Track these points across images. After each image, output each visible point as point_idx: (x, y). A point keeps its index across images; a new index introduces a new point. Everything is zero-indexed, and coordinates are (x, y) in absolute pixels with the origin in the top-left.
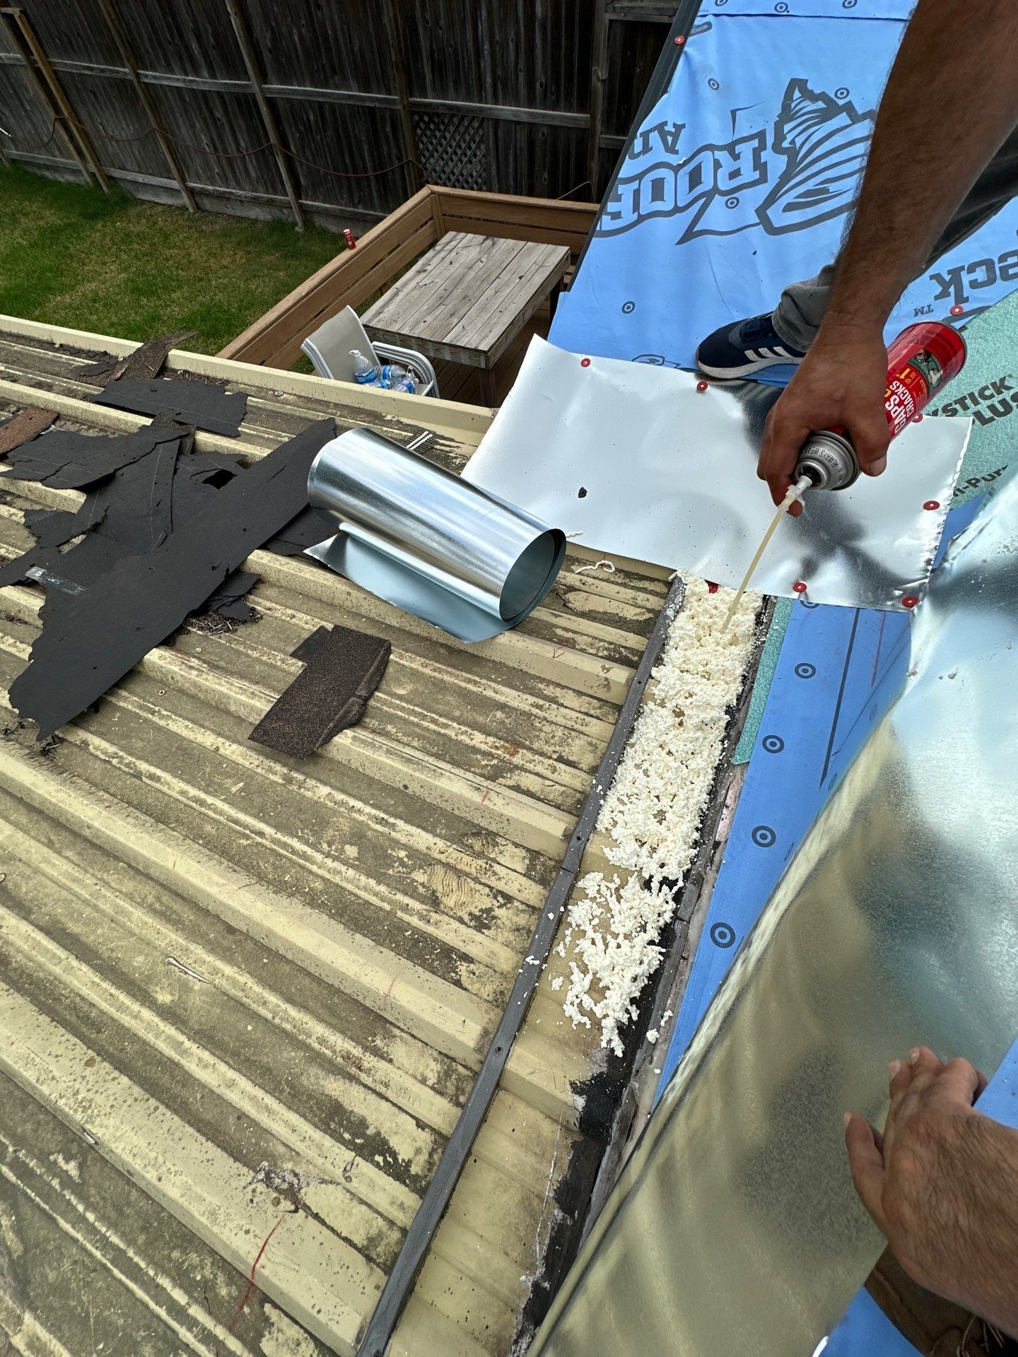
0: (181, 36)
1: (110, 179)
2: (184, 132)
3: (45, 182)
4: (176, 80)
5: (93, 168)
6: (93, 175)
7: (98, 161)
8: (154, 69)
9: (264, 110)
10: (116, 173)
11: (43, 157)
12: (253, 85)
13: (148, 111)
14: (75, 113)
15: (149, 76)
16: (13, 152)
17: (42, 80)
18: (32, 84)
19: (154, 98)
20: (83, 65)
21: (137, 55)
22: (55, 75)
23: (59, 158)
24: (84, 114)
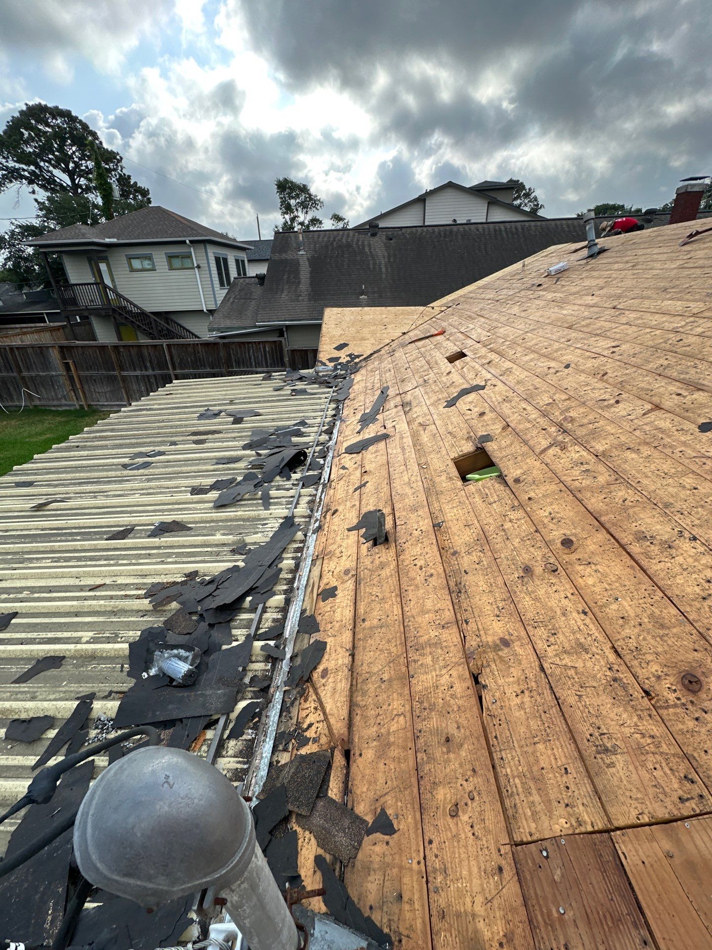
0: (143, 362)
1: (89, 406)
2: (135, 387)
3: (52, 411)
4: (138, 373)
5: (83, 403)
6: (81, 406)
7: (87, 401)
8: (127, 371)
10: (92, 403)
11: (55, 403)
12: (171, 372)
13: (121, 382)
14: (82, 387)
15: (125, 373)
16: (37, 403)
17: (71, 378)
18: (64, 380)
19: (124, 379)
20: (94, 373)
21: (122, 368)
22: (79, 377)
23: (64, 402)
24: (86, 387)
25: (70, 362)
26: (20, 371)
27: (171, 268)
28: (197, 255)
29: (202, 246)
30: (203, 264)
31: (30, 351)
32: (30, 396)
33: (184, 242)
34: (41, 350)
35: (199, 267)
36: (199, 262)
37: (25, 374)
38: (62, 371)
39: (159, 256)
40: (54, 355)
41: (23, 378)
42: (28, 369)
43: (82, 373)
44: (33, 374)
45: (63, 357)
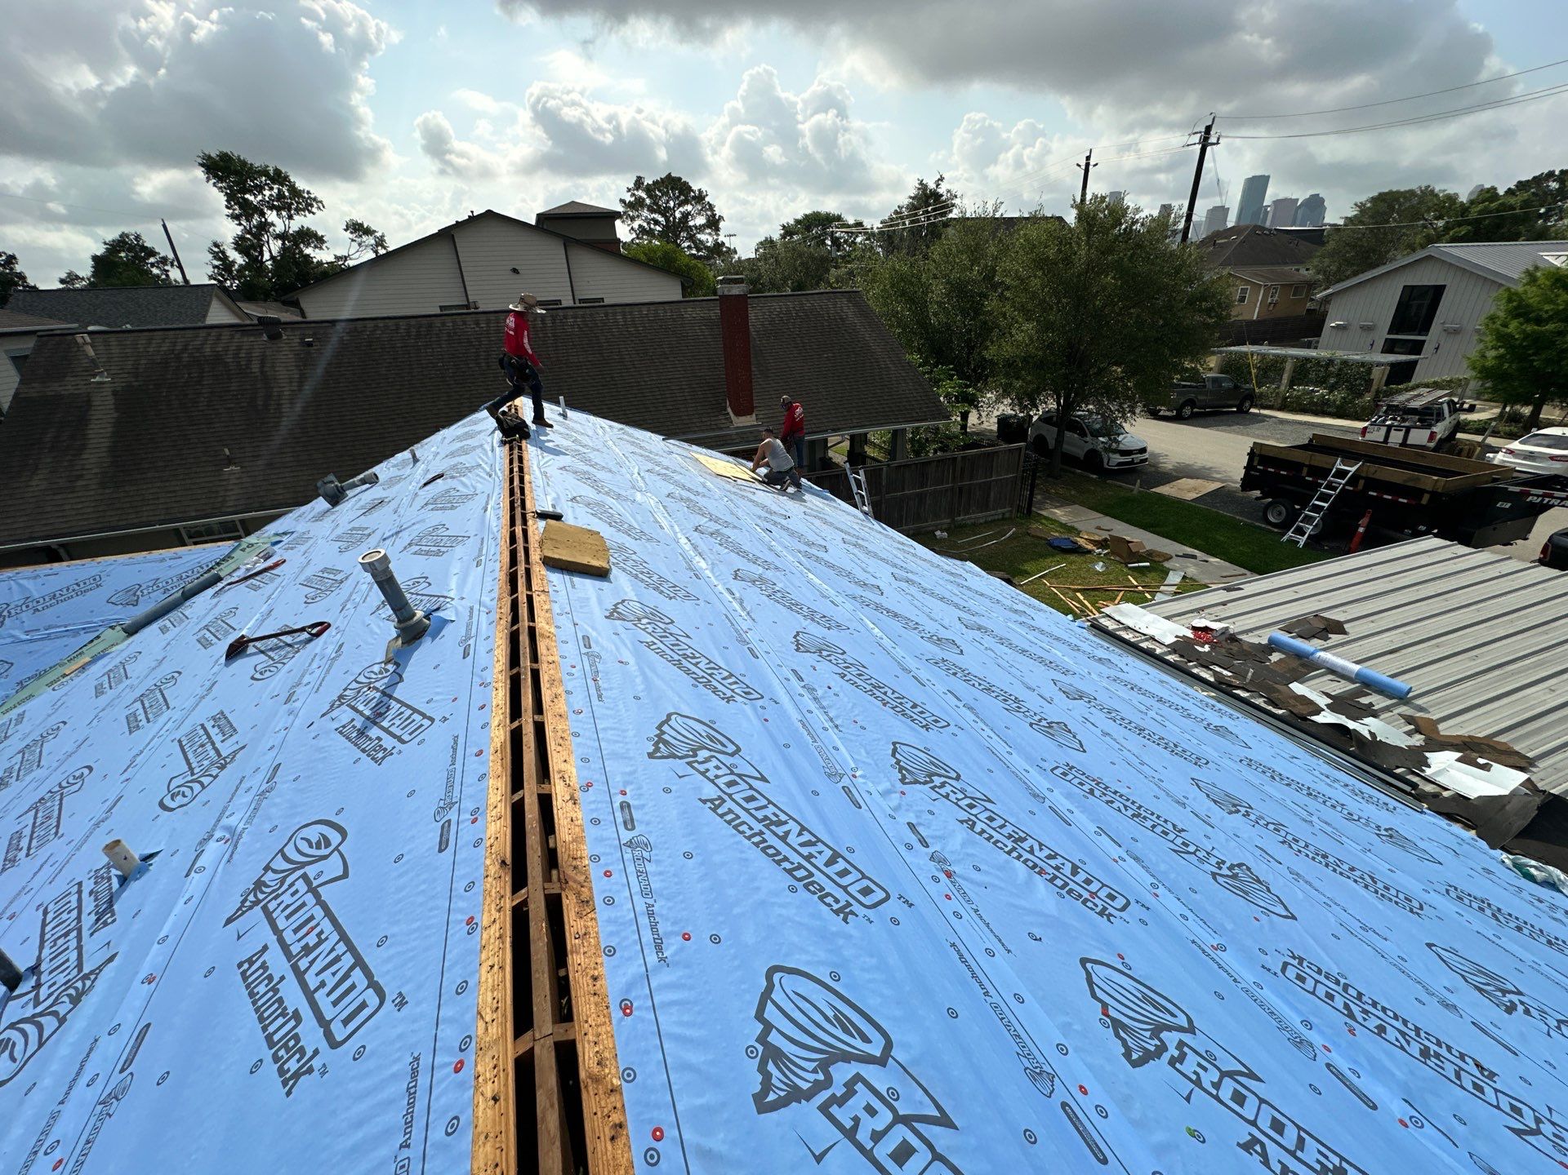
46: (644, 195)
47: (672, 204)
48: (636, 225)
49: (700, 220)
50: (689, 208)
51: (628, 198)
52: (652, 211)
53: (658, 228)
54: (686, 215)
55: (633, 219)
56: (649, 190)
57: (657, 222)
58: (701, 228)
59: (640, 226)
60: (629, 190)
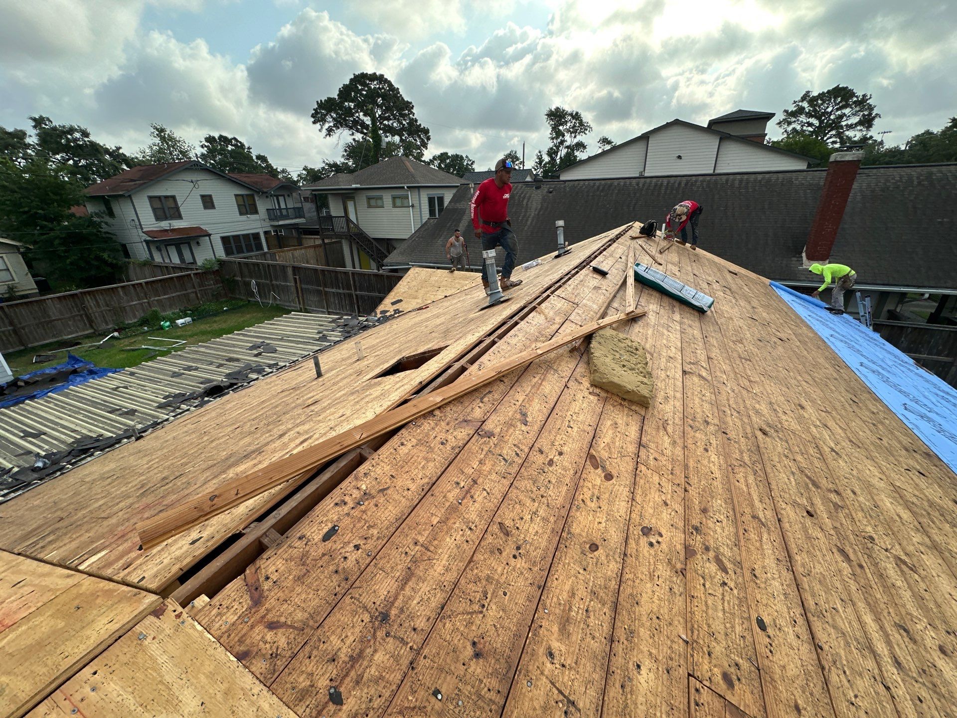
0: (338, 283)
1: (305, 309)
2: (332, 300)
3: (285, 309)
4: (334, 290)
5: (302, 307)
7: (304, 305)
9: (354, 297)
10: (307, 308)
11: (288, 304)
12: (353, 292)
13: (324, 295)
14: (303, 294)
15: (327, 289)
16: (278, 302)
17: (297, 288)
18: (293, 289)
19: (326, 293)
20: (310, 287)
21: (325, 286)
22: (302, 289)
23: (292, 304)
24: (305, 296)
25: (297, 277)
26: (271, 281)
27: (394, 206)
28: (412, 198)
29: (417, 190)
30: (416, 204)
31: (278, 267)
32: (275, 298)
33: (403, 187)
34: (284, 268)
35: (413, 206)
36: (414, 202)
37: (274, 282)
38: (293, 284)
39: (387, 198)
40: (290, 271)
41: (273, 285)
42: (276, 280)
43: (304, 286)
44: (278, 283)
45: (294, 274)
46: (805, 104)
47: (829, 110)
48: (790, 129)
49: (855, 120)
50: (847, 111)
51: (792, 108)
52: (809, 115)
53: (810, 129)
54: (841, 117)
55: (789, 123)
56: (812, 101)
57: (810, 125)
58: (850, 127)
59: (794, 129)
60: (795, 102)
